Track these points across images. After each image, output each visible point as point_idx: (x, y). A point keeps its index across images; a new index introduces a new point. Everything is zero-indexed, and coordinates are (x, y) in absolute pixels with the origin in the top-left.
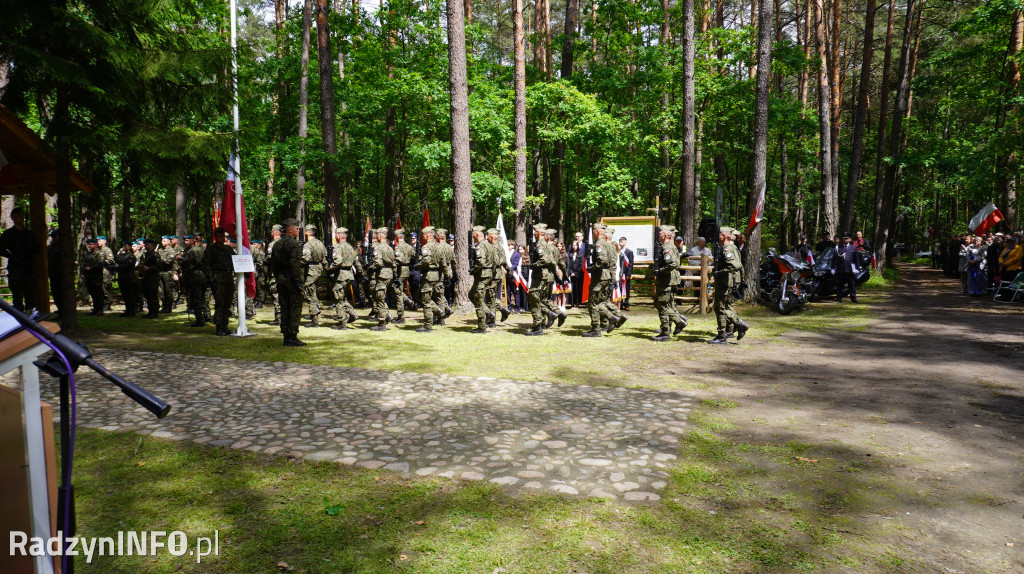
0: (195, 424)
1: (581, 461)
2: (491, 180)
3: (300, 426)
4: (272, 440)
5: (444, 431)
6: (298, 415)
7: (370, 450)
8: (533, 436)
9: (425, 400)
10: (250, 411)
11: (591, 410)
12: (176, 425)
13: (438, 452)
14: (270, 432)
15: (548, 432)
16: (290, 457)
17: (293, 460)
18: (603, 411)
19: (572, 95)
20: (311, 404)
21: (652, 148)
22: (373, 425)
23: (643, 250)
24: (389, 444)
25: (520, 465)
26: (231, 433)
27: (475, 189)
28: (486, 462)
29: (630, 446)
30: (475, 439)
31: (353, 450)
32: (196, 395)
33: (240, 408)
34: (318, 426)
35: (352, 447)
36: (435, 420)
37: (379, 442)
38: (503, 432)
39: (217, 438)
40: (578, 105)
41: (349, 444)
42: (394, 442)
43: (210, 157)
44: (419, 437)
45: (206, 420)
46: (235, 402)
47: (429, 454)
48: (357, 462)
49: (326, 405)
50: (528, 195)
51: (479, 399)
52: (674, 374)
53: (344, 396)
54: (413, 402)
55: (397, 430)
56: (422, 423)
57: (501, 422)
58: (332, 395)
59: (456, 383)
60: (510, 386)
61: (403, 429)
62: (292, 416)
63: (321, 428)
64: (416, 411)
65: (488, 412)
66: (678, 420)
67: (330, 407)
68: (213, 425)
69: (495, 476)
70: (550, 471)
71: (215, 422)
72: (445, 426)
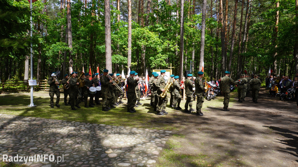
1: (118, 164)
3: (21, 146)
5: (74, 149)
6: (24, 141)
8: (106, 152)
15: (112, 150)
18: (137, 139)
19: (148, 32)
21: (172, 48)
22: (49, 146)
28: (82, 164)
29: (140, 157)
30: (83, 153)
34: (28, 146)
36: (73, 144)
38: (96, 149)
40: (149, 35)
44: (63, 152)
48: (32, 164)
49: (38, 136)
50: (132, 62)
51: (94, 134)
52: (168, 123)
53: (48, 132)
54: (70, 135)
55: (57, 148)
56: (68, 145)
57: (97, 145)
58: (43, 132)
59: (91, 127)
60: (109, 128)
61: (59, 148)
62: (22, 141)
63: (29, 147)
64: (69, 139)
65: (95, 140)
66: (162, 144)
67: (38, 137)
72: (76, 146)
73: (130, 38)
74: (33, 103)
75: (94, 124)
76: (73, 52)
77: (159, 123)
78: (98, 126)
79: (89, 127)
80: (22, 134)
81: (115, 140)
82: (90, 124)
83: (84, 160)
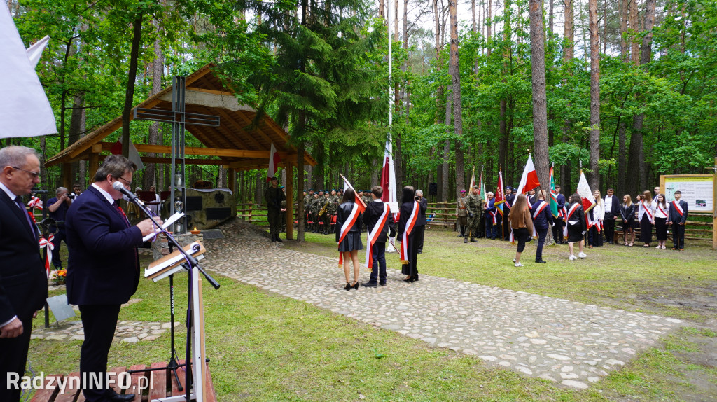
1: (548, 355)
3: (389, 309)
4: (370, 315)
5: (471, 323)
6: (391, 302)
7: (420, 328)
8: (527, 334)
9: (472, 302)
12: (327, 300)
13: (459, 335)
14: (371, 310)
15: (539, 333)
16: (374, 326)
18: (593, 324)
20: (402, 296)
22: (430, 314)
23: (701, 201)
24: (432, 326)
25: (505, 350)
26: (351, 308)
28: (484, 345)
29: (592, 351)
30: (486, 331)
31: (410, 327)
33: (363, 295)
34: (399, 310)
35: (410, 325)
36: (469, 316)
37: (427, 324)
38: (508, 328)
39: (342, 310)
40: (650, 87)
41: (409, 323)
42: (436, 325)
44: (453, 324)
47: (452, 335)
48: (408, 333)
49: (411, 298)
50: (601, 159)
51: (507, 306)
52: (681, 304)
53: (425, 294)
54: (463, 303)
55: (442, 318)
56: (460, 316)
57: (511, 322)
58: (418, 293)
59: (500, 294)
60: (536, 299)
61: (446, 319)
62: (388, 303)
63: (400, 312)
64: (461, 309)
65: (507, 314)
66: (649, 338)
68: (344, 303)
69: (483, 354)
70: (523, 358)
71: (346, 301)
72: (473, 320)
73: (596, 102)
75: (506, 290)
76: (464, 144)
78: (515, 294)
79: (496, 292)
80: (387, 293)
81: (547, 319)
82: (498, 289)
83: (487, 341)
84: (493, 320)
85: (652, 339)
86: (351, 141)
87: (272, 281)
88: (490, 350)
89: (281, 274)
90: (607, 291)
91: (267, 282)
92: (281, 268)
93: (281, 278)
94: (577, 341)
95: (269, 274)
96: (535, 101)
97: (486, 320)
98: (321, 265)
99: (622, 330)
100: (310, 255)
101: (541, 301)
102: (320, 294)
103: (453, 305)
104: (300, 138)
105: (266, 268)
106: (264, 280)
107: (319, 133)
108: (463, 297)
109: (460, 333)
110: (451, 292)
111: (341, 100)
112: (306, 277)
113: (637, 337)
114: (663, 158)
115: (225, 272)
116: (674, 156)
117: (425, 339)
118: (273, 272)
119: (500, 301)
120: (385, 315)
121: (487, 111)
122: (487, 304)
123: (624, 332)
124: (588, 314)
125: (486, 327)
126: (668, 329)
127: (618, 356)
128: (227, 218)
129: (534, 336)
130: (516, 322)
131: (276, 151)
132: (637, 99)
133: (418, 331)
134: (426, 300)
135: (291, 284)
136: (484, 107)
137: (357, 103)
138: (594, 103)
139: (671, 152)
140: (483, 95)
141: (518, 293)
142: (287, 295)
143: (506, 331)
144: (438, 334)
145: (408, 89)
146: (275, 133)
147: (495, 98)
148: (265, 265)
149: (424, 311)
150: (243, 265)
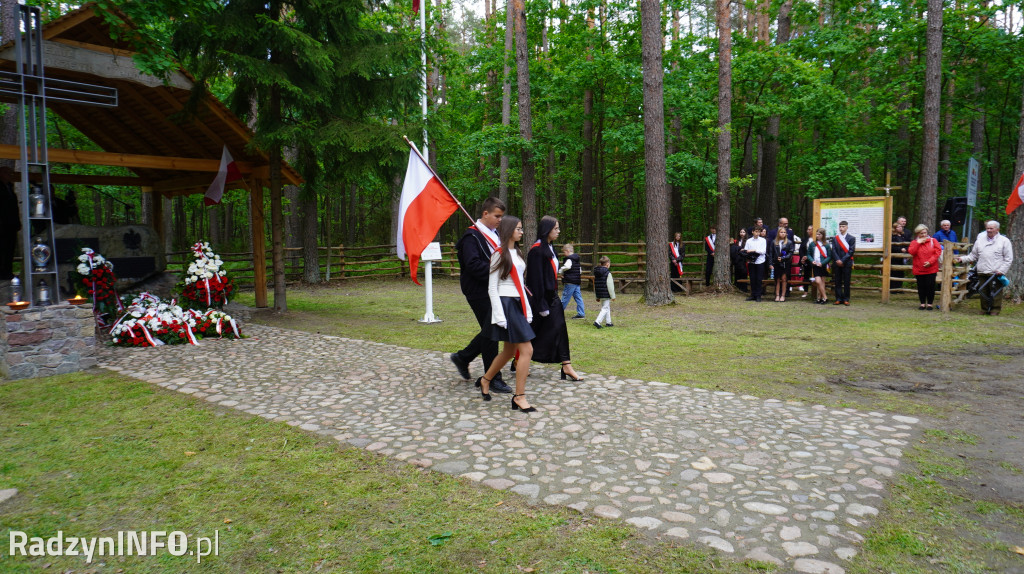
0: (344, 418)
1: (746, 505)
2: (690, 161)
3: (443, 428)
4: (408, 443)
5: (592, 447)
6: (444, 415)
7: (504, 465)
8: (695, 464)
9: (582, 406)
10: (400, 407)
11: (774, 433)
12: (327, 418)
13: (578, 475)
14: (409, 434)
15: (713, 460)
16: (419, 466)
17: (421, 469)
18: (790, 435)
19: (789, 63)
20: (461, 403)
22: (517, 434)
23: (869, 236)
24: (526, 459)
25: (669, 502)
26: (372, 431)
27: (670, 170)
28: (629, 494)
29: (815, 490)
30: (622, 462)
31: (486, 463)
32: (357, 385)
33: (392, 403)
34: (460, 430)
35: (485, 459)
36: (584, 433)
37: (516, 456)
38: (659, 454)
39: (357, 436)
41: (484, 456)
42: (532, 457)
43: (397, 148)
44: (561, 453)
45: (355, 414)
46: (390, 396)
47: (566, 477)
48: (485, 478)
50: (733, 176)
51: (642, 410)
52: (894, 389)
54: (568, 408)
55: (540, 442)
56: (570, 436)
57: (660, 442)
59: (623, 388)
60: (683, 395)
61: (547, 442)
62: (438, 416)
63: (462, 433)
64: (568, 420)
65: (648, 427)
66: (889, 456)
67: (480, 408)
68: (359, 421)
69: (633, 515)
70: (704, 515)
71: (363, 417)
72: (594, 441)
73: (726, 92)
74: (434, 310)
75: (629, 380)
76: (535, 154)
77: (858, 389)
78: (647, 388)
79: (617, 386)
80: (433, 398)
81: (716, 432)
82: (617, 380)
83: (631, 483)
84: (630, 439)
85: (894, 457)
86: (359, 144)
87: (225, 385)
88: (643, 503)
89: (242, 368)
90: (778, 373)
91: (215, 386)
92: (243, 357)
93: (242, 377)
94: (780, 470)
95: (220, 373)
96: (648, 85)
97: (616, 441)
98: (315, 351)
99: (841, 443)
100: (296, 333)
101: (692, 398)
102: (314, 406)
103: (552, 413)
104: (271, 136)
105: (217, 360)
106: (210, 384)
107: (304, 128)
108: (566, 397)
109: (579, 471)
110: (543, 389)
111: (341, 74)
112: (288, 374)
113: (868, 456)
114: (812, 177)
115: (137, 371)
116: (826, 174)
117: (519, 489)
118: (228, 366)
119: (627, 402)
120: (436, 441)
121: (565, 108)
122: (609, 407)
123: (845, 445)
124: (773, 417)
125: (623, 455)
126: (908, 435)
127: (861, 496)
128: (149, 275)
129: (708, 467)
130: (669, 441)
131: (232, 160)
132: (775, 93)
133: (501, 472)
134: (503, 406)
135: (260, 388)
136: (560, 101)
137: (368, 79)
138: (723, 94)
139: (823, 168)
140: (560, 79)
141: (651, 383)
142: (253, 412)
143: (657, 458)
144: (540, 475)
145: (445, 68)
146: (230, 129)
147: (577, 85)
148: (214, 354)
149: (505, 429)
150: (174, 356)
